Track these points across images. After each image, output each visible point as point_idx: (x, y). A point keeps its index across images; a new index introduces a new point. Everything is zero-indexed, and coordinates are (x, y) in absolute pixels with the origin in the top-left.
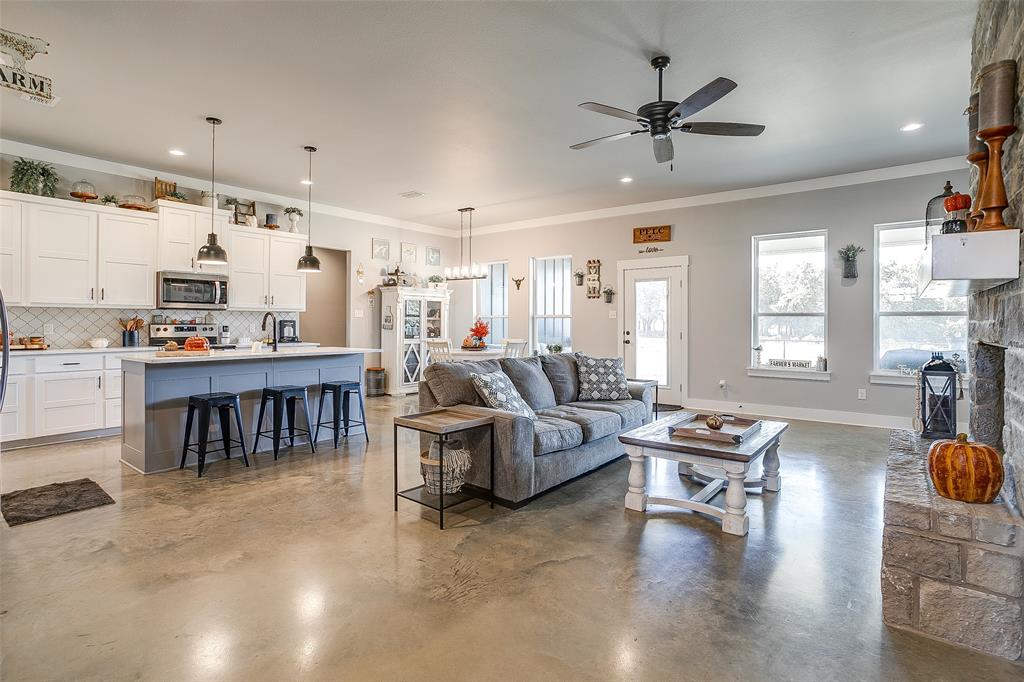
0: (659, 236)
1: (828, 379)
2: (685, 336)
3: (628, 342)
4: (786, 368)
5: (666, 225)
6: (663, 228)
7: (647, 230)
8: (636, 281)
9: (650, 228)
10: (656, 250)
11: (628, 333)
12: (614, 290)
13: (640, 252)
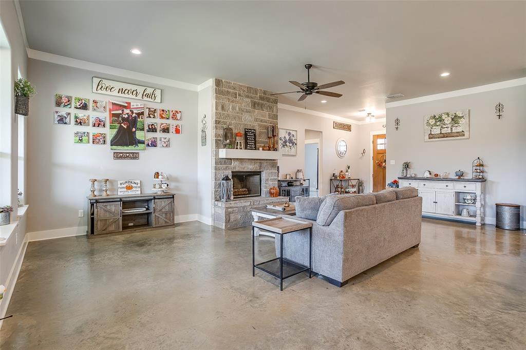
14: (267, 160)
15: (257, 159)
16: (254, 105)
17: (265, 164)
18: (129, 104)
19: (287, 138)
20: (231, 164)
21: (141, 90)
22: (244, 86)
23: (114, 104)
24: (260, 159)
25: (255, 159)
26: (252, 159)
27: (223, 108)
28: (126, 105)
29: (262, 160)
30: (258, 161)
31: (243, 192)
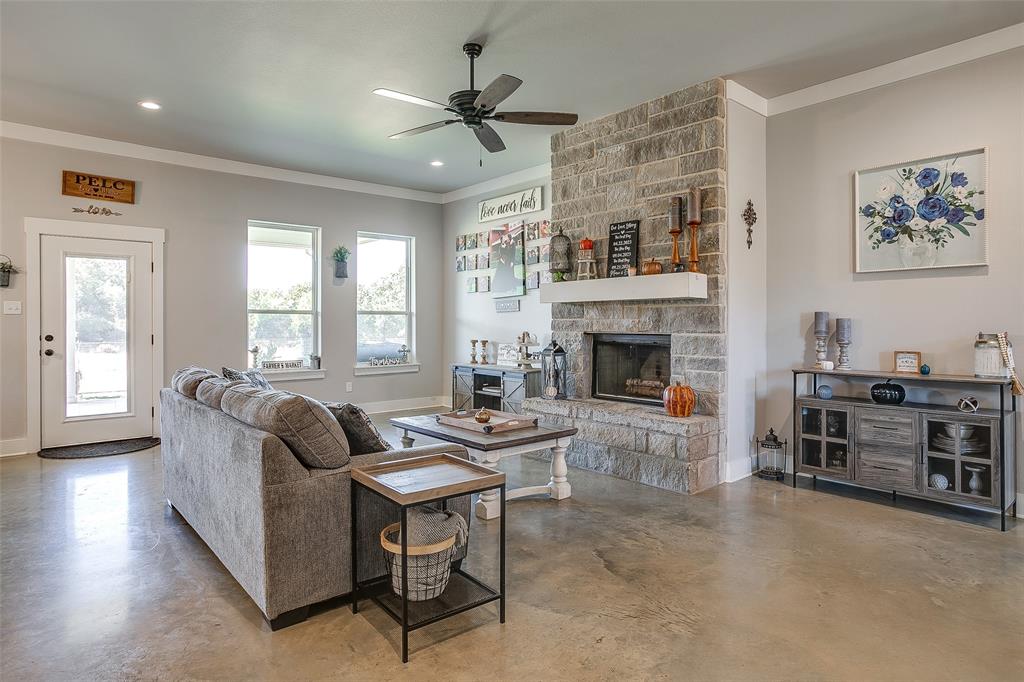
0: (112, 192)
1: (323, 376)
2: (159, 340)
3: (49, 353)
4: (279, 371)
5: (129, 179)
6: (123, 182)
7: (91, 178)
8: (66, 254)
9: (110, 179)
10: (107, 212)
11: (49, 338)
12: (15, 265)
13: (76, 210)
14: (676, 300)
15: (646, 302)
16: (636, 154)
17: (670, 313)
18: (506, 225)
19: (914, 195)
20: (582, 316)
21: (517, 198)
22: (608, 119)
23: (494, 231)
24: (654, 301)
25: (638, 302)
26: (632, 302)
27: (565, 193)
28: (504, 229)
29: (663, 301)
30: (650, 306)
31: (652, 388)
